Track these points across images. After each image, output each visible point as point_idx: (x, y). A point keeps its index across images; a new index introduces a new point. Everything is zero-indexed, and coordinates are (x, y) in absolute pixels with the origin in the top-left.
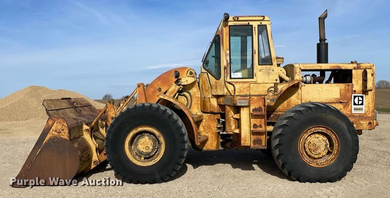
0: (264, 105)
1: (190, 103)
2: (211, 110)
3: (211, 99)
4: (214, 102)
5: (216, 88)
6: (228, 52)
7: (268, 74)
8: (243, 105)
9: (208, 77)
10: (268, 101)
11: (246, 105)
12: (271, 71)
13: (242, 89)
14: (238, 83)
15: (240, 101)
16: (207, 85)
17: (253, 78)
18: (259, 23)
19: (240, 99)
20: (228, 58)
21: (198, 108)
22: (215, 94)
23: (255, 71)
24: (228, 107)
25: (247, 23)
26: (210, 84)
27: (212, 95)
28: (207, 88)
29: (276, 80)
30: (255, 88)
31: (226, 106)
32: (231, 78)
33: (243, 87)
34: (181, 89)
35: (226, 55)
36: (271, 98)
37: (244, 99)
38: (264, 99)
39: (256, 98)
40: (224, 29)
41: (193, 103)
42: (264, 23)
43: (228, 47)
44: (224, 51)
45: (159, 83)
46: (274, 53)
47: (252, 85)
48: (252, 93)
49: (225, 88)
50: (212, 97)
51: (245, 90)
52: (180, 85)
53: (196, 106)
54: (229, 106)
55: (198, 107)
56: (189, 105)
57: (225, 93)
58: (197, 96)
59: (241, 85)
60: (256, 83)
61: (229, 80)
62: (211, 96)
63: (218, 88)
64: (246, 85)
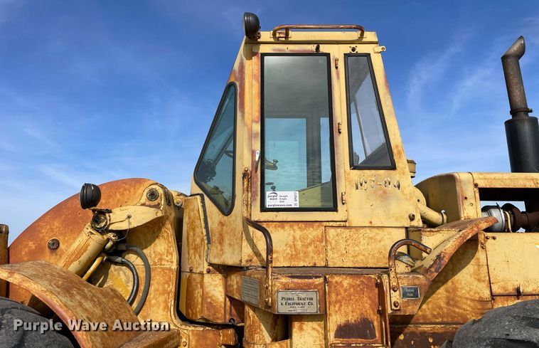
0: (382, 313)
1: (142, 288)
2: (206, 314)
3: (207, 278)
4: (215, 287)
5: (221, 242)
6: (257, 127)
7: (384, 196)
8: (298, 310)
9: (204, 206)
10: (396, 297)
11: (313, 309)
12: (390, 188)
13: (299, 244)
14: (287, 227)
15: (289, 294)
16: (198, 230)
17: (335, 209)
18: (347, 49)
19: (286, 288)
20: (257, 147)
21: (167, 308)
22: (216, 261)
23: (342, 187)
24: (251, 313)
25: (312, 48)
26: (207, 227)
27: (210, 264)
28: (198, 240)
29: (412, 218)
30: (343, 245)
31: (247, 308)
32: (264, 209)
33: (302, 239)
34: (109, 245)
35: (251, 136)
36: (404, 283)
37: (304, 288)
38: (380, 286)
39: (346, 282)
40: (247, 63)
41: (152, 288)
42: (361, 49)
43: (257, 114)
44: (245, 124)
45: (56, 224)
46: (398, 133)
47: (332, 232)
48: (335, 260)
49: (245, 243)
50: (209, 272)
51: (311, 249)
52: (103, 231)
53: (161, 299)
54: (254, 308)
55: (166, 302)
56: (140, 294)
57: (245, 258)
58: (167, 265)
59: (298, 233)
60: (344, 225)
61: (257, 215)
62: (206, 266)
63: (227, 241)
64: (314, 233)
